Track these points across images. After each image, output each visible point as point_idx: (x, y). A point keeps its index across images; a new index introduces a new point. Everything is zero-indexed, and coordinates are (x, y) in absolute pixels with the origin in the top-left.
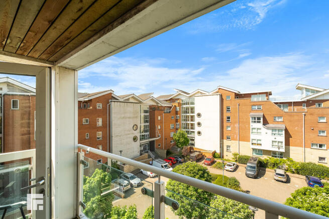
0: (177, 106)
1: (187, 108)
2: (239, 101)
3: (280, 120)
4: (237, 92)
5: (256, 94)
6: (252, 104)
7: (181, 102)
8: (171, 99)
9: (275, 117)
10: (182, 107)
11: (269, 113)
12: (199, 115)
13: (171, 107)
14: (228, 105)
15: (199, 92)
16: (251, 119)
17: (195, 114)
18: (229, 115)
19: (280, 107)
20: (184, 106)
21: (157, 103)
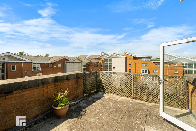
0: (102, 62)
1: (107, 64)
2: (135, 61)
3: (156, 72)
4: (134, 56)
5: (144, 57)
6: (142, 63)
7: (104, 60)
8: (98, 58)
9: (154, 70)
10: (104, 63)
11: (151, 68)
12: (114, 68)
13: (98, 63)
14: (130, 63)
15: (114, 55)
16: (142, 71)
17: (112, 67)
18: (130, 68)
19: (156, 65)
20: (105, 62)
21: (91, 61)
